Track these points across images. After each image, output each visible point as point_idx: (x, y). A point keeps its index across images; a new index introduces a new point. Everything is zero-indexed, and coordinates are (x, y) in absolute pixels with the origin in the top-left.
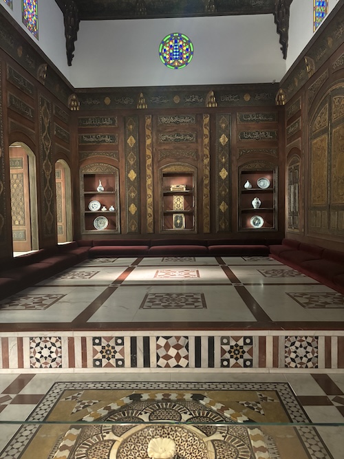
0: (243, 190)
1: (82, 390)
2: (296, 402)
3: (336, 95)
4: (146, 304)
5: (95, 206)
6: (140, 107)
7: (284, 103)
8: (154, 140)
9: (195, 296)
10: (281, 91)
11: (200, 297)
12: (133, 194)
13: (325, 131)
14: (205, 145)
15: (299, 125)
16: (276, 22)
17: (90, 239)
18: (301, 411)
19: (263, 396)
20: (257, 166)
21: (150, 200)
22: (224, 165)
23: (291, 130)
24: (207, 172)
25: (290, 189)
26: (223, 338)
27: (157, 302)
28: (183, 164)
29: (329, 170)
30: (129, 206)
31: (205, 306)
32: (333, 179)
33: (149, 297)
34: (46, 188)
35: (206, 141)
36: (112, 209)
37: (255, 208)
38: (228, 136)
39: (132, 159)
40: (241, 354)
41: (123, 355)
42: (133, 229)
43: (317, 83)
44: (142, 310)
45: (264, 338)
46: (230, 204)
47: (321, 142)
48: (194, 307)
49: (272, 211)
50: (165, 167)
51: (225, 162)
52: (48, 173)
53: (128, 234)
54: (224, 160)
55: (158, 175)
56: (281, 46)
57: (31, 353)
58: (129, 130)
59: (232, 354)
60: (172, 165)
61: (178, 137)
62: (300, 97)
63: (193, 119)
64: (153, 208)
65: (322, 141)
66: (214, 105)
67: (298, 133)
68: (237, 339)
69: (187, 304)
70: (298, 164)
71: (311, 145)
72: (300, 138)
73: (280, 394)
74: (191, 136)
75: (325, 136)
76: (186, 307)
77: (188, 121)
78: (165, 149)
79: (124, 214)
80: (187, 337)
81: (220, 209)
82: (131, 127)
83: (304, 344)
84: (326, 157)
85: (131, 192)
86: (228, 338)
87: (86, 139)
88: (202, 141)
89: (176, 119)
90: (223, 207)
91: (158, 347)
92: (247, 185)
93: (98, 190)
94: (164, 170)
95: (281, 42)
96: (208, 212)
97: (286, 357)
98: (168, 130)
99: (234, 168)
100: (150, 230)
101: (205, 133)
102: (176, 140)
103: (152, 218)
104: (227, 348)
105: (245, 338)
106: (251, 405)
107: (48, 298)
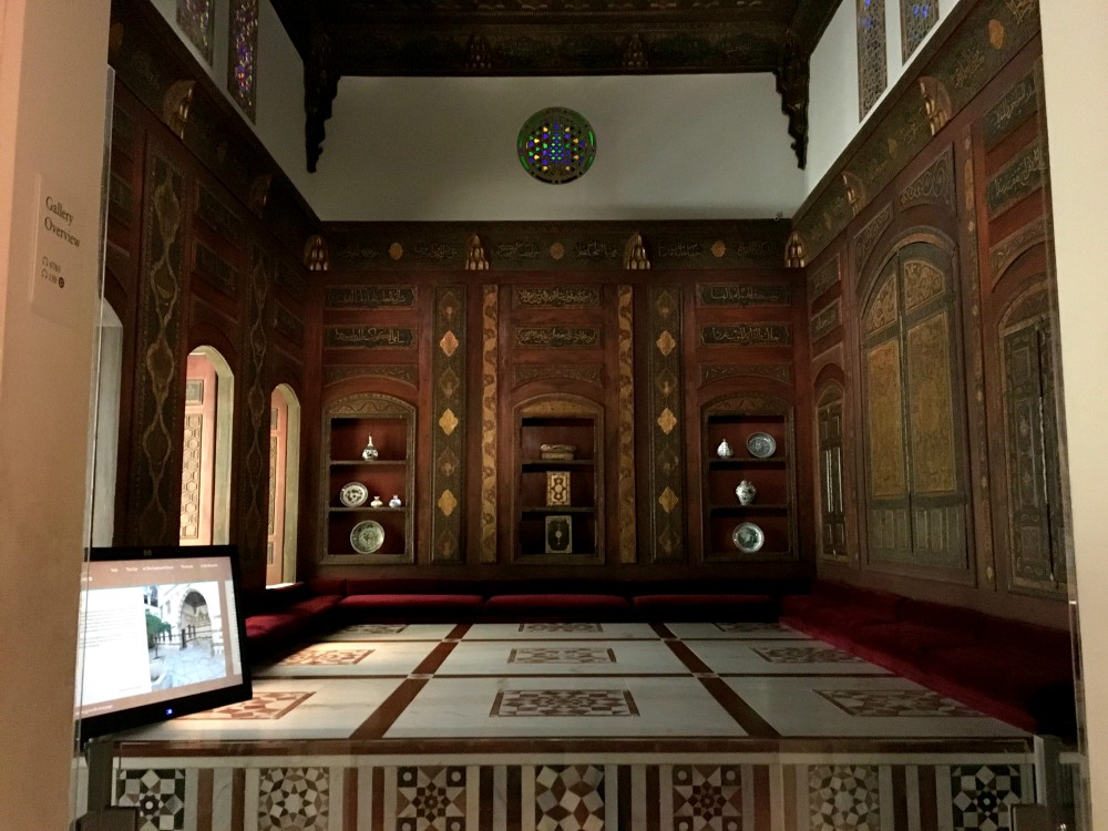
0: (715, 460)
3: (911, 257)
4: (503, 709)
5: (356, 494)
6: (473, 266)
7: (803, 264)
8: (503, 341)
9: (610, 696)
10: (796, 238)
11: (623, 696)
12: (448, 467)
13: (892, 332)
14: (624, 354)
15: (837, 315)
16: (779, 89)
17: (340, 575)
20: (746, 405)
21: (489, 482)
22: (667, 402)
23: (821, 324)
24: (628, 416)
25: (823, 460)
26: (677, 768)
27: (529, 706)
28: (570, 396)
29: (906, 417)
30: (439, 496)
31: (634, 710)
32: (915, 439)
33: (507, 696)
34: (251, 451)
35: (626, 345)
36: (395, 502)
37: (743, 502)
38: (678, 336)
39: (449, 385)
40: (716, 805)
41: (462, 807)
42: (447, 552)
43: (871, 227)
44: (496, 718)
45: (766, 768)
46: (684, 493)
47: (886, 356)
48: (610, 713)
49: (783, 513)
50: (529, 404)
51: (671, 395)
52: (257, 415)
53: (434, 564)
54: (667, 390)
55: (510, 421)
56: (793, 140)
57: (261, 804)
58: (444, 319)
59: (698, 805)
60: (545, 399)
61: (558, 336)
62: (838, 255)
63: (594, 297)
64: (498, 501)
65: (887, 352)
66: (642, 266)
67: (837, 334)
68: (707, 770)
69: (593, 709)
70: (838, 402)
71: (865, 359)
72: (841, 345)
74: (589, 333)
75: (893, 343)
76: (594, 712)
77: (583, 299)
78: (527, 362)
79: (426, 514)
80: (601, 768)
81: (659, 507)
82: (450, 310)
83: (850, 783)
84: (899, 389)
85: (444, 462)
86: (688, 768)
87: (342, 337)
88: (617, 346)
89: (556, 295)
90: (667, 500)
91: (540, 789)
92: (723, 449)
93: (365, 455)
94: (526, 410)
95: (792, 131)
96: (632, 512)
97: (813, 813)
98: (534, 320)
99: (692, 410)
100: (489, 554)
101: (622, 327)
102: (555, 343)
103: (494, 524)
104: (686, 791)
105: (725, 769)
107: (274, 699)
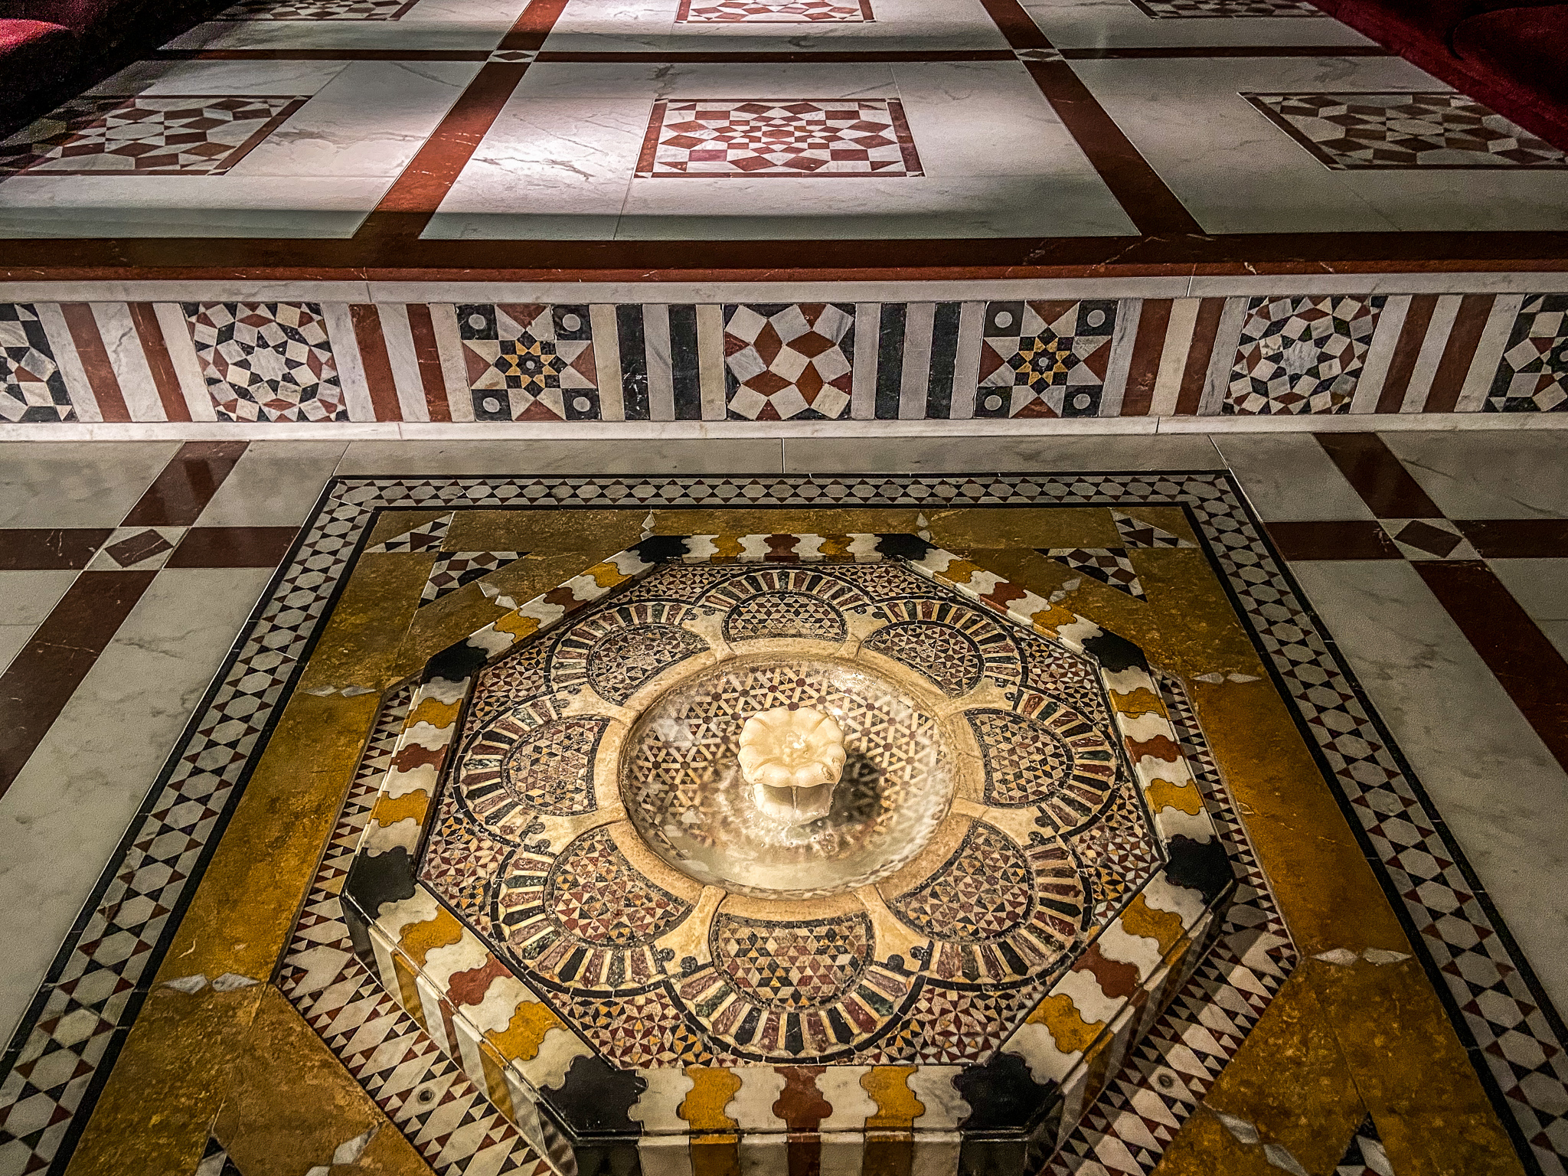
1: (446, 509)
2: (1259, 547)
4: (663, 152)
9: (864, 114)
11: (886, 118)
18: (1279, 581)
19: (1139, 525)
26: (995, 308)
27: (710, 145)
31: (912, 162)
40: (1059, 367)
41: (590, 372)
45: (1165, 305)
59: (1025, 368)
68: (1051, 310)
69: (835, 155)
73: (1202, 516)
76: (833, 166)
80: (849, 309)
83: (1321, 326)
86: (1015, 308)
91: (733, 345)
97: (1236, 376)
104: (1007, 346)
105: (1086, 307)
106: (1093, 562)
107: (228, 116)
